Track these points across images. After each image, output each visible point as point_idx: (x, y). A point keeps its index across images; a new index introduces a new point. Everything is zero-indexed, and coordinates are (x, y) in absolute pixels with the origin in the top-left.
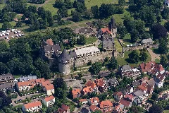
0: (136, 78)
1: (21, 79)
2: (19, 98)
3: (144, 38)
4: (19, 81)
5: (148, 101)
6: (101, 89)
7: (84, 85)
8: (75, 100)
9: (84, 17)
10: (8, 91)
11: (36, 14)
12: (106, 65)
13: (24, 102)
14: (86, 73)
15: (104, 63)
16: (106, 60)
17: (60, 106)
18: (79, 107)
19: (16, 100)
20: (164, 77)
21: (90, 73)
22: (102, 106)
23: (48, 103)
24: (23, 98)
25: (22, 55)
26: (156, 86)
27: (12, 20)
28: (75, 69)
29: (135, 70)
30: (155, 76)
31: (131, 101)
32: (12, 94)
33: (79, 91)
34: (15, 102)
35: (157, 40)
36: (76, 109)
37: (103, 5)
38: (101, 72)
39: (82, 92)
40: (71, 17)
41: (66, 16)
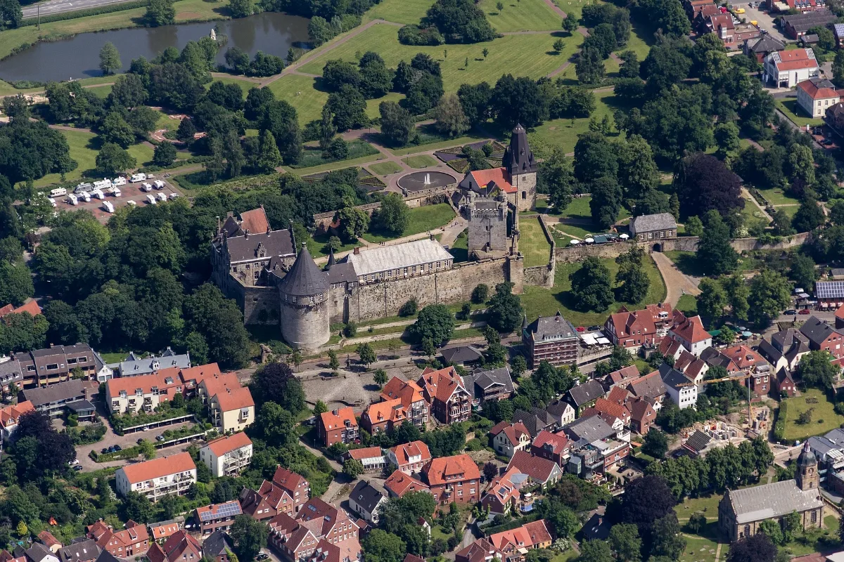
0: (591, 368)
1: (127, 368)
2: (110, 439)
3: (643, 210)
4: (117, 373)
5: (631, 461)
6: (440, 410)
7: (376, 395)
8: (334, 453)
9: (430, 130)
10: (68, 414)
11: (239, 115)
12: (476, 318)
13: (129, 456)
14: (391, 345)
15: (466, 309)
16: (478, 296)
17: (268, 474)
18: (345, 478)
19: (97, 447)
20: (705, 368)
21: (406, 348)
22: (435, 477)
23: (221, 464)
24: (128, 441)
25: (141, 274)
26: (669, 401)
27: (140, 139)
28: (349, 332)
29: (589, 338)
30: (668, 362)
31: (556, 458)
32: (82, 425)
33: (351, 414)
34: (93, 456)
35: (696, 220)
36: (335, 487)
37: (505, 82)
38: (452, 343)
39: (364, 422)
40: (376, 129)
41: (357, 126)
